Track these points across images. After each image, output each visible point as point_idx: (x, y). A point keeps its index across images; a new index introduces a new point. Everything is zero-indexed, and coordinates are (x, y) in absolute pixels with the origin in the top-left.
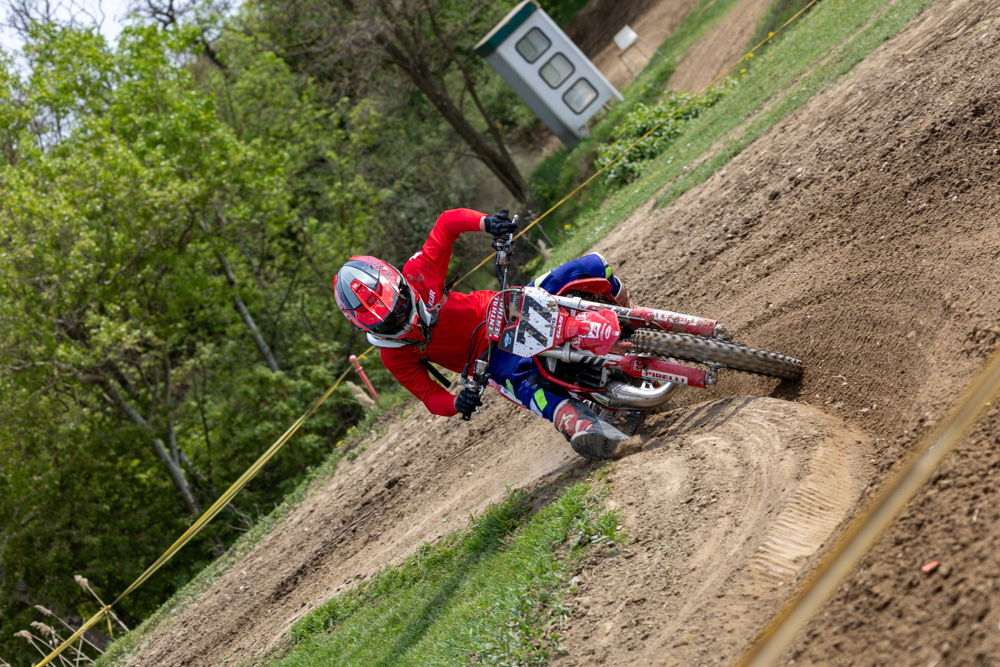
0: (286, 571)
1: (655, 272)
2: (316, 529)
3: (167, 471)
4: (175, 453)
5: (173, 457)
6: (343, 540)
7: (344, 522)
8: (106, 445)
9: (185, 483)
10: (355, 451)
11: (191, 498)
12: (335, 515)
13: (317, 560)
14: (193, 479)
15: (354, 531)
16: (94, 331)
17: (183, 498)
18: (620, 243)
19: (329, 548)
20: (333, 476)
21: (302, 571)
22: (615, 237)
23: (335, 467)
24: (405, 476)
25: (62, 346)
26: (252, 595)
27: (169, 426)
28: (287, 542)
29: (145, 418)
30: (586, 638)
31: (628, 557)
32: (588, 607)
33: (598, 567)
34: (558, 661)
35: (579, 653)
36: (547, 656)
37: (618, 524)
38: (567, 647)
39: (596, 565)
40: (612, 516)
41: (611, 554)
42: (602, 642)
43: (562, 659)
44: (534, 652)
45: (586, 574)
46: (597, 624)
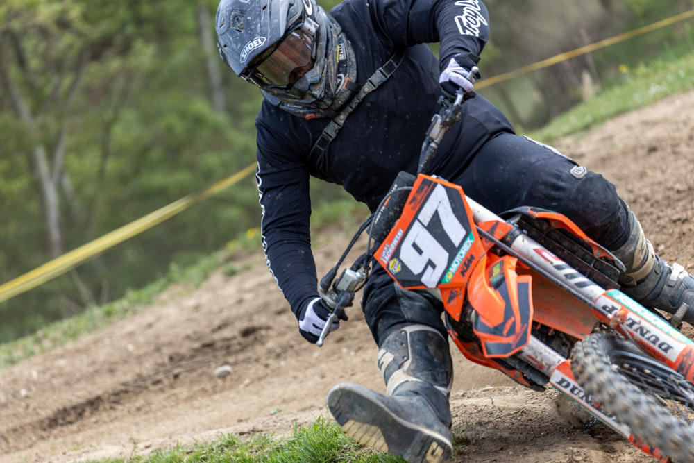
0: (79, 394)
1: (678, 181)
2: (142, 352)
4: (56, 172)
6: (158, 382)
7: (171, 359)
10: (237, 266)
11: (55, 235)
12: (170, 344)
13: (118, 396)
15: (176, 376)
18: (665, 120)
19: (138, 386)
20: (198, 286)
21: (94, 403)
22: (663, 110)
23: (206, 276)
24: (268, 328)
26: (27, 407)
28: (102, 354)
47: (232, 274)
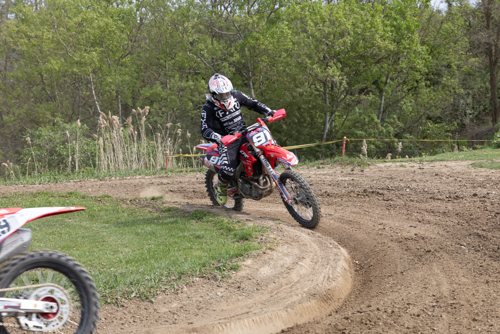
5: (329, 121)
8: (311, 103)
9: (327, 131)
14: (330, 131)
17: (322, 136)
18: (450, 167)
22: (453, 164)
25: (316, 65)
29: (330, 103)
30: (165, 303)
31: (218, 286)
32: (182, 292)
33: (208, 281)
34: (147, 303)
35: (155, 307)
36: (147, 298)
37: (235, 271)
38: (156, 301)
39: (209, 279)
40: (238, 266)
41: (216, 280)
42: (163, 309)
43: (150, 303)
44: (145, 293)
45: (202, 280)
46: (175, 301)
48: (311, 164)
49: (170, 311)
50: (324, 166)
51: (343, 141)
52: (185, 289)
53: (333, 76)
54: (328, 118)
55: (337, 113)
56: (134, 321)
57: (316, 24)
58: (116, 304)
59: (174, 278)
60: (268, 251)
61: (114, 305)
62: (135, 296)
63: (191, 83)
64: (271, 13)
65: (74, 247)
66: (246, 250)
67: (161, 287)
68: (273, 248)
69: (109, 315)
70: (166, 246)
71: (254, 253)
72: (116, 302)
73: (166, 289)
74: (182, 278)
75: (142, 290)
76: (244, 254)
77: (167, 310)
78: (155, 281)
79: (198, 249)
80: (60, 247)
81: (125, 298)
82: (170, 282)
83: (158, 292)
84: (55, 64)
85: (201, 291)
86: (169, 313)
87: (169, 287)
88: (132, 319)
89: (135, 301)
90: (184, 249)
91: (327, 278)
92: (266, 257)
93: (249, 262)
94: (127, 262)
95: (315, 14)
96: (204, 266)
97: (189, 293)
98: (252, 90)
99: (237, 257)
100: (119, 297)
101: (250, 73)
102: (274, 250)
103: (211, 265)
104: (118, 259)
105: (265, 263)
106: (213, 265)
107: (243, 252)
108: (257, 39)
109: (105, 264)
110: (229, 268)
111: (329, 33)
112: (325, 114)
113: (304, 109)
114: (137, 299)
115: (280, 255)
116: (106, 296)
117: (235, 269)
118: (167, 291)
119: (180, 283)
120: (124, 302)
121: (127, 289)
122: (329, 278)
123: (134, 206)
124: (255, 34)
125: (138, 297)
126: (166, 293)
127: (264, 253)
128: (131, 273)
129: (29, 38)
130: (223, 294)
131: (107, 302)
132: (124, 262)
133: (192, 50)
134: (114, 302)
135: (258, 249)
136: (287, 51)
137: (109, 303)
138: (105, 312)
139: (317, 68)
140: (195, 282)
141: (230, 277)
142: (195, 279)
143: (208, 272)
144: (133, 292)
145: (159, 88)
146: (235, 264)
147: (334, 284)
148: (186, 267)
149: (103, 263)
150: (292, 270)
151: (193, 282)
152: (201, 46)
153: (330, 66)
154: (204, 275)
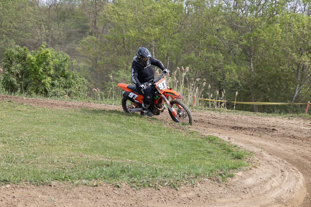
3: (295, 91)
4: (299, 89)
5: (298, 89)
8: (288, 77)
9: (296, 96)
11: (294, 99)
14: (298, 96)
16: (303, 56)
17: (293, 98)
19: (249, 129)
20: (283, 118)
25: (295, 53)
27: (303, 84)
29: (300, 79)
30: (185, 192)
31: (219, 186)
32: (196, 186)
33: (213, 182)
34: (174, 190)
35: (179, 193)
36: (174, 187)
37: (231, 178)
38: (180, 190)
39: (214, 181)
40: (233, 175)
41: (219, 182)
42: (184, 195)
43: (175, 190)
44: (174, 184)
45: (209, 181)
46: (191, 191)
47: (289, 119)
48: (285, 115)
49: (188, 197)
50: (292, 118)
51: (307, 104)
52: (199, 185)
53: (305, 62)
54: (298, 87)
55: (303, 85)
56: (165, 201)
57: (299, 27)
58: (155, 188)
59: (192, 176)
60: (253, 168)
61: (154, 188)
62: (167, 185)
63: (213, 54)
64: (270, 17)
65: (132, 148)
66: (239, 166)
67: (183, 181)
68: (256, 166)
69: (150, 194)
70: (189, 155)
71: (244, 168)
72: (155, 187)
73: (187, 183)
74: (198, 178)
75: (172, 181)
76: (238, 168)
77: (186, 196)
78: (180, 177)
79: (208, 160)
80: (124, 146)
81: (161, 185)
82: (189, 179)
83: (182, 184)
84: (132, 33)
85: (208, 187)
86: (187, 198)
87: (189, 182)
88: (164, 199)
89: (167, 187)
90: (200, 159)
91: (289, 191)
92: (252, 172)
93: (240, 173)
94: (164, 162)
95: (299, 21)
96: (212, 172)
97: (200, 187)
98: (252, 64)
99: (233, 169)
100: (157, 184)
101: (252, 53)
102: (257, 168)
103: (216, 172)
104: (158, 159)
105: (251, 175)
106: (218, 172)
107: (238, 167)
108: (259, 33)
109: (150, 161)
110: (227, 175)
111: (306, 34)
112: (296, 85)
113: (283, 80)
114: (168, 187)
115: (260, 172)
116: (149, 182)
117: (232, 176)
118: (187, 184)
119: (196, 180)
120: (160, 187)
121: (163, 179)
122: (290, 191)
123: (171, 127)
124: (258, 29)
125: (169, 186)
126: (187, 186)
127: (250, 169)
128: (166, 169)
129: (119, 15)
130: (222, 191)
131: (149, 186)
132: (162, 162)
133: (217, 35)
134: (154, 186)
135: (247, 166)
136: (277, 42)
137: (151, 187)
138: (147, 191)
139: (294, 55)
140: (205, 181)
141: (228, 181)
142: (205, 179)
143: (214, 176)
144: (166, 182)
145: (193, 55)
146: (231, 173)
147: (293, 196)
148: (200, 171)
149: (149, 160)
150: (267, 183)
151: (204, 181)
152: (223, 33)
153: (304, 55)
154: (211, 178)
